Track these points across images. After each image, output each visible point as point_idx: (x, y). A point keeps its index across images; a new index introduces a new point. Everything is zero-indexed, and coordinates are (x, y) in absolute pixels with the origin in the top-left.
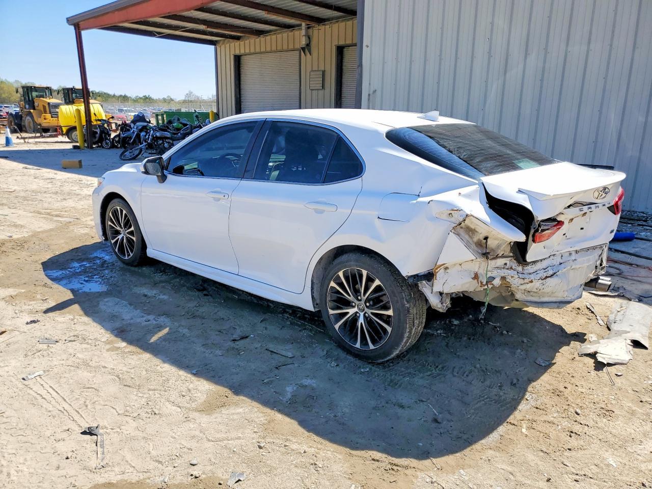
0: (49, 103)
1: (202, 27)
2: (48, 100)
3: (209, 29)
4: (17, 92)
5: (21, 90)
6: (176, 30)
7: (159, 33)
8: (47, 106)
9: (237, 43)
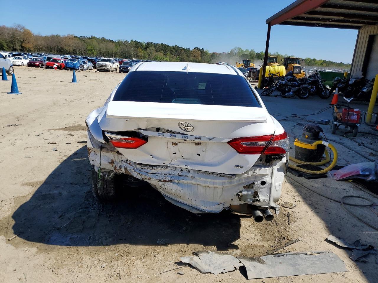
0: (294, 66)
1: (342, 18)
2: (294, 65)
3: (347, 19)
4: (281, 60)
5: (283, 60)
6: (326, 21)
7: (318, 24)
8: (293, 68)
9: (373, 27)
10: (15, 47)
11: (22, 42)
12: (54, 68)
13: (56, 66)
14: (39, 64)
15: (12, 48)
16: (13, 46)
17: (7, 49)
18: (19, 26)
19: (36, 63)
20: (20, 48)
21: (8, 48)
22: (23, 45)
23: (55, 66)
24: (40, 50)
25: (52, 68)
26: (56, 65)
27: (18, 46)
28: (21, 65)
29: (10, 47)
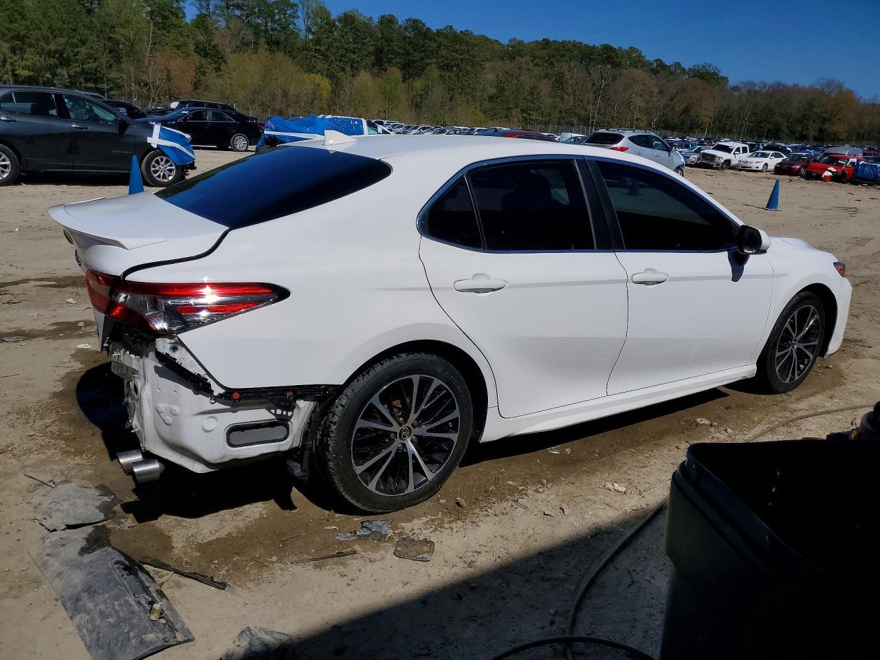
10: (804, 133)
11: (824, 120)
12: (821, 179)
13: (830, 174)
14: (800, 169)
15: (797, 135)
16: (800, 129)
17: (787, 135)
18: (830, 83)
19: (794, 167)
20: (816, 134)
21: (789, 134)
22: (826, 126)
23: (827, 174)
24: (863, 136)
25: (818, 177)
26: (830, 171)
27: (812, 130)
28: (760, 168)
29: (793, 132)
